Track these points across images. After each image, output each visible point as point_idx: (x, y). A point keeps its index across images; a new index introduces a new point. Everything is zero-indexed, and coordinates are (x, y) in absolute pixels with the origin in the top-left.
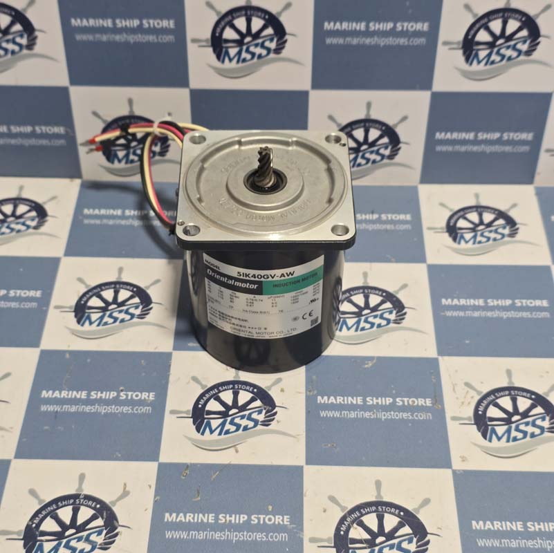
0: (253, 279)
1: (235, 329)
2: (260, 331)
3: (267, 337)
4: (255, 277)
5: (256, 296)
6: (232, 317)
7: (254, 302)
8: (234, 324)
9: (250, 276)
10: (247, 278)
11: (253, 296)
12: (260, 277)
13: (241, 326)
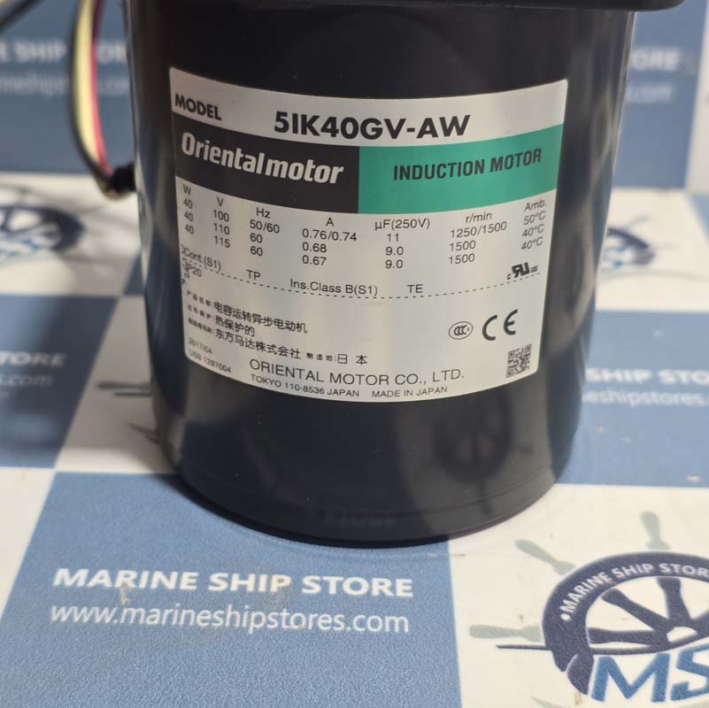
0: (325, 139)
1: (263, 365)
2: (343, 370)
3: (365, 395)
4: (334, 133)
5: (335, 216)
6: (257, 318)
7: (329, 243)
8: (261, 346)
9: (318, 125)
10: (309, 138)
11: (325, 215)
12: (350, 128)
13: (283, 351)
